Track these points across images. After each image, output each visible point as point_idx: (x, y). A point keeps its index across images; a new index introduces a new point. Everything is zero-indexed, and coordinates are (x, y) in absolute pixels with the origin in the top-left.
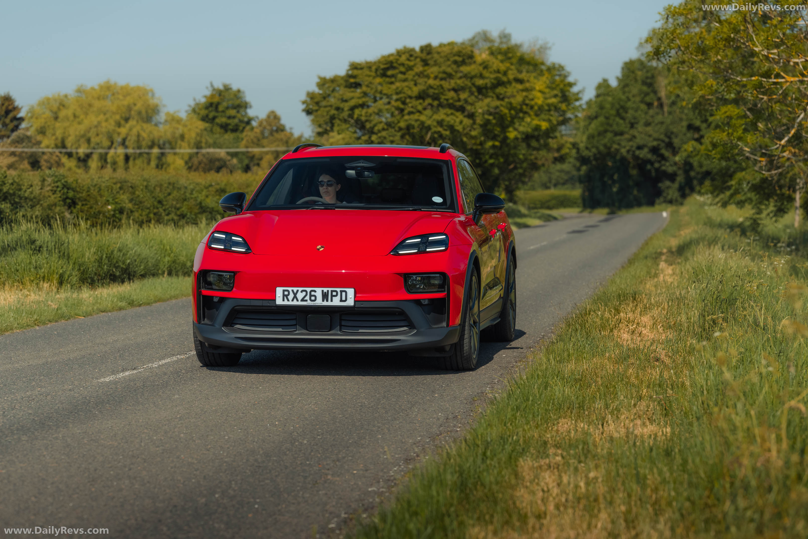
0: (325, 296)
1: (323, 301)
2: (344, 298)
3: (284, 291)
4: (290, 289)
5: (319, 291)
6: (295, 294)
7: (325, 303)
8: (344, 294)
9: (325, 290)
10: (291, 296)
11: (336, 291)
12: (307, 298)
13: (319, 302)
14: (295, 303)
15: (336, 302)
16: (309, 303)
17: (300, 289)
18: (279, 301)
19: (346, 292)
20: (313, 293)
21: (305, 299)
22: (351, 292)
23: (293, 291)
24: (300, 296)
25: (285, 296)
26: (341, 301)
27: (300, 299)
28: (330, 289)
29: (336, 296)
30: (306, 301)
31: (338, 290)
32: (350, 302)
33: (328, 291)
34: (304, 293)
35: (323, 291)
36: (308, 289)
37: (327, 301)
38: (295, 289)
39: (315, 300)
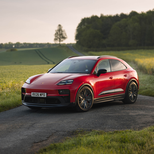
0: (41, 95)
5: (39, 93)
7: (41, 96)
10: (34, 94)
13: (39, 96)
14: (35, 96)
15: (43, 96)
16: (37, 96)
18: (32, 96)
22: (46, 94)
24: (36, 94)
25: (33, 94)
28: (41, 93)
31: (43, 93)
32: (46, 96)
36: (37, 93)
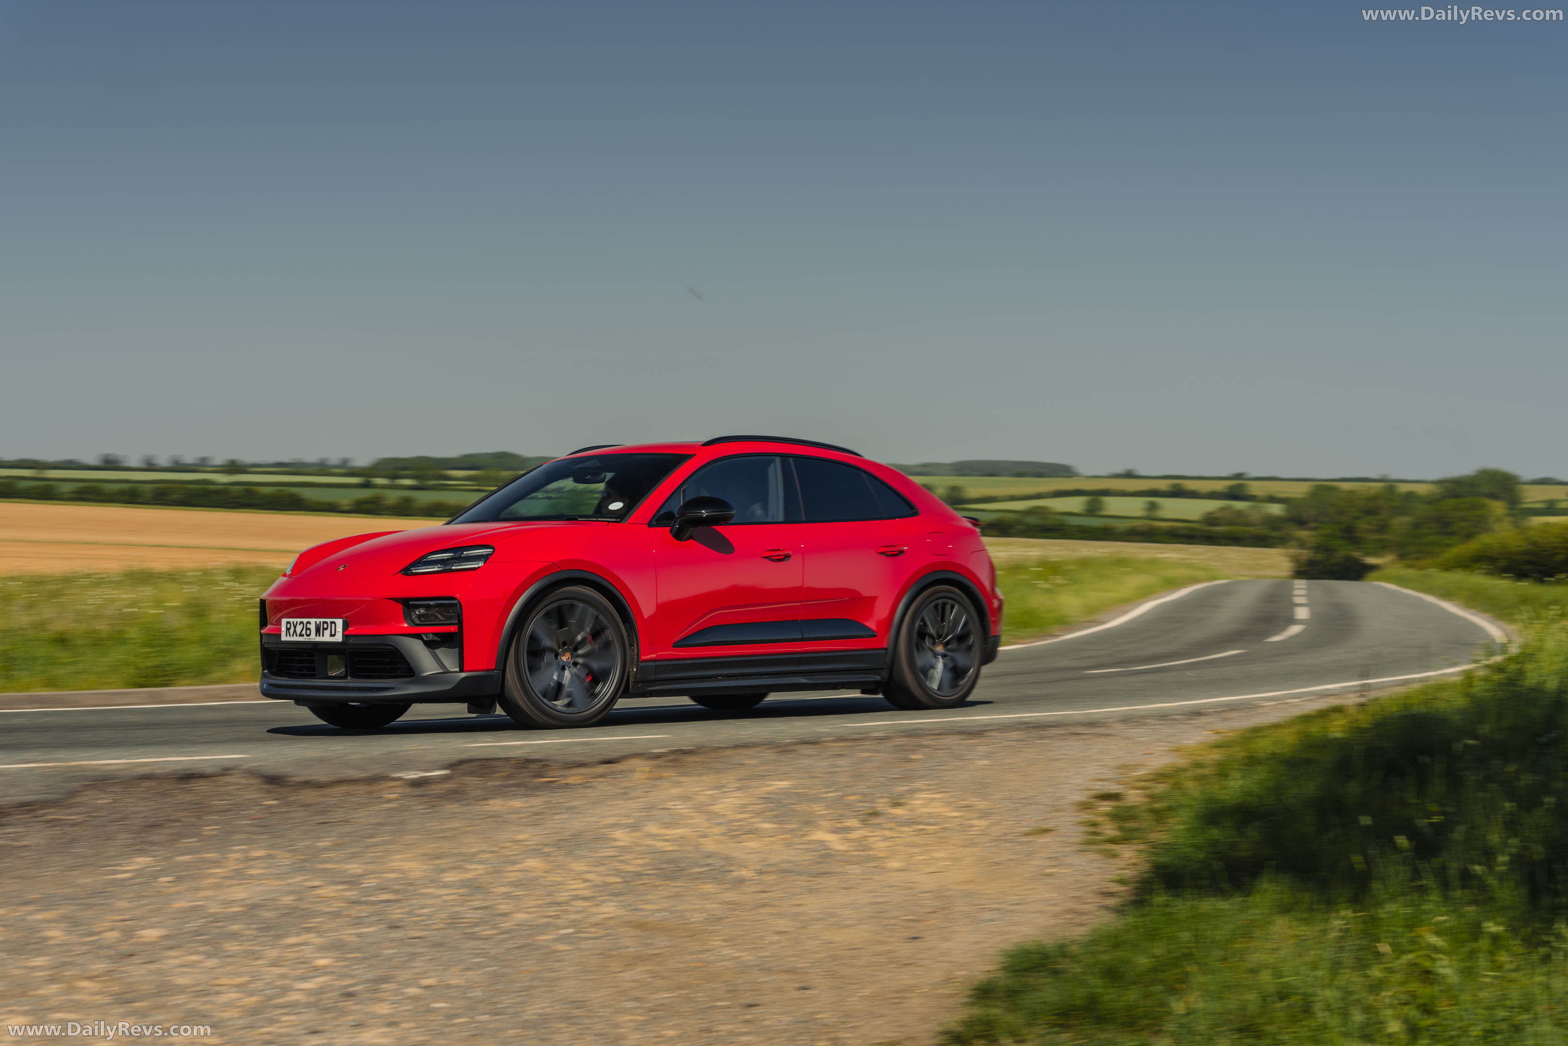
0: (318, 630)
1: (316, 636)
2: (333, 633)
3: (288, 623)
4: (291, 620)
5: (313, 623)
6: (295, 627)
7: (318, 640)
8: (333, 625)
9: (318, 620)
10: (292, 630)
11: (326, 623)
12: (304, 632)
13: (313, 638)
14: (295, 639)
15: (326, 638)
16: (305, 639)
17: (299, 620)
18: (284, 638)
19: (334, 623)
20: (309, 626)
21: (302, 633)
22: (339, 622)
23: (293, 622)
24: (299, 628)
25: (288, 630)
26: (332, 635)
27: (298, 632)
28: (322, 620)
29: (326, 629)
30: (303, 635)
31: (329, 620)
32: (339, 638)
33: (320, 622)
34: (302, 625)
35: (316, 622)
36: (305, 620)
37: (319, 636)
38: (295, 620)
39: (308, 635)
